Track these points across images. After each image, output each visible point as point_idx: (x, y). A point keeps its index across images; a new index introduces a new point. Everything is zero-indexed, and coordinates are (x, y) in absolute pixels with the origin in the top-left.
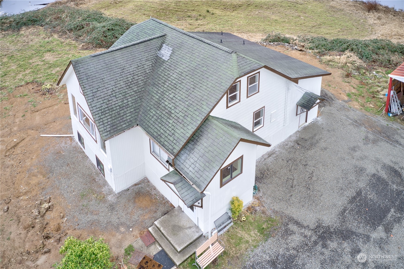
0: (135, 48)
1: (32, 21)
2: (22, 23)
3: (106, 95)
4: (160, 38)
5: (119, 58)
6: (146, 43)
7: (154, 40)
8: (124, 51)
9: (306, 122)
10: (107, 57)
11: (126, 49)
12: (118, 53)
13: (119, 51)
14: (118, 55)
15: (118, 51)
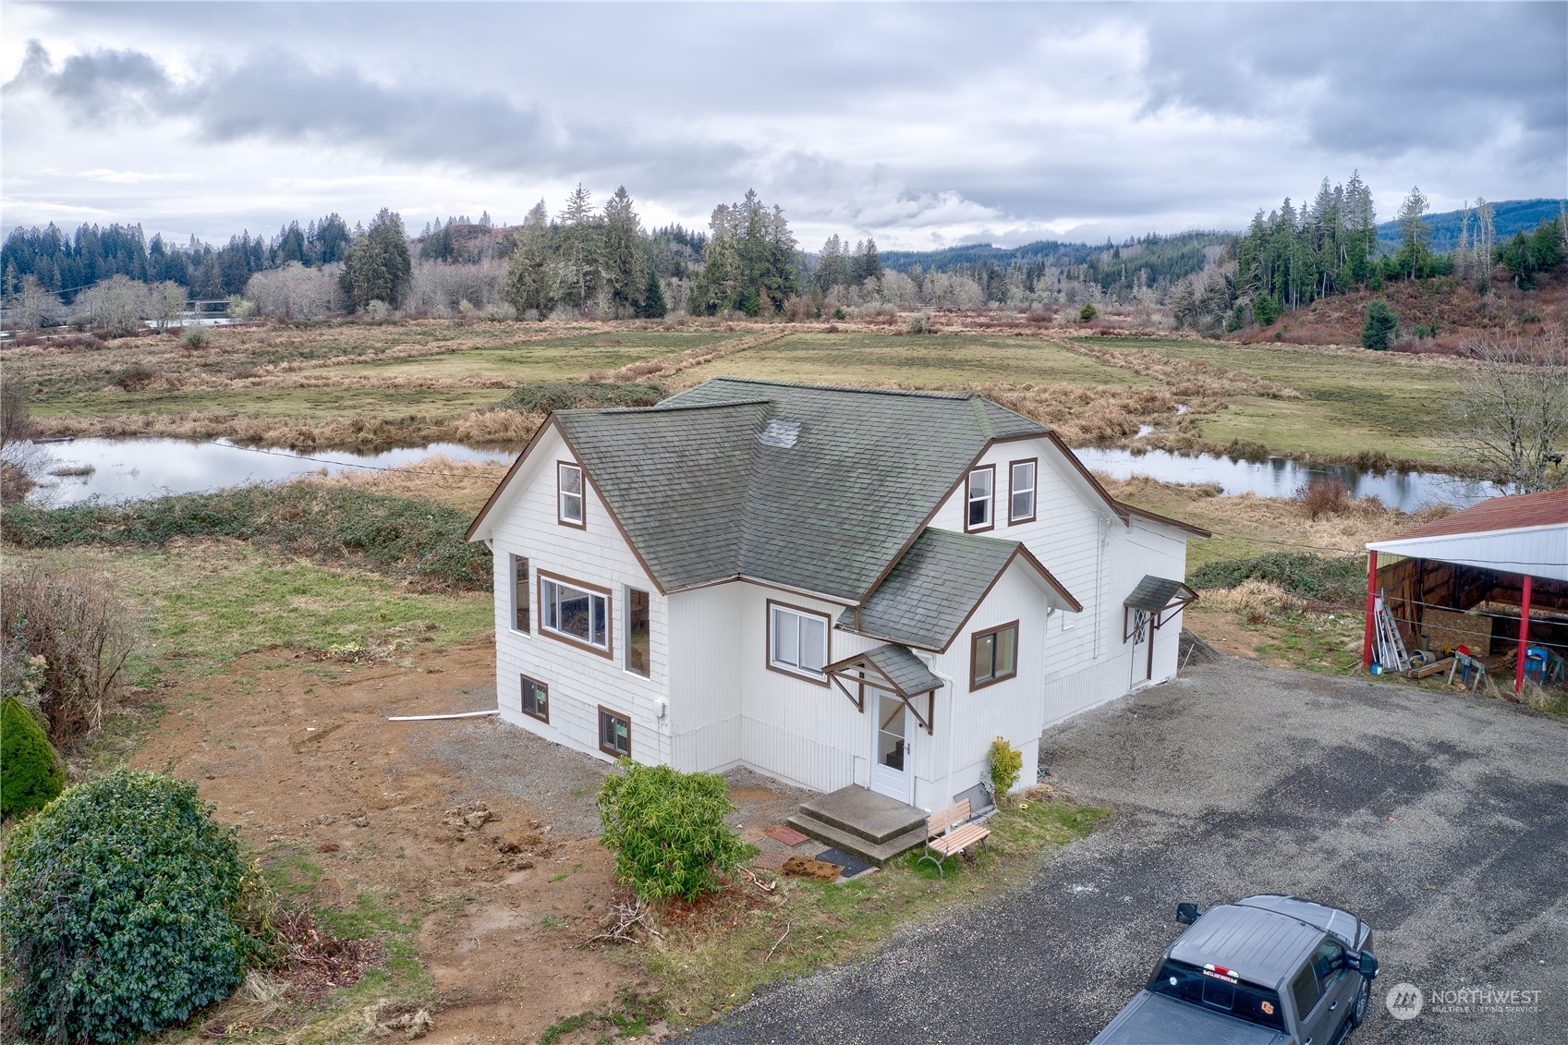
0: (700, 417)
1: (203, 520)
2: (171, 524)
3: (652, 501)
4: (758, 407)
5: (667, 429)
6: (725, 410)
7: (746, 408)
8: (675, 417)
9: (1149, 677)
10: (637, 421)
11: (679, 413)
12: (662, 419)
13: (665, 414)
14: (664, 424)
15: (661, 414)
